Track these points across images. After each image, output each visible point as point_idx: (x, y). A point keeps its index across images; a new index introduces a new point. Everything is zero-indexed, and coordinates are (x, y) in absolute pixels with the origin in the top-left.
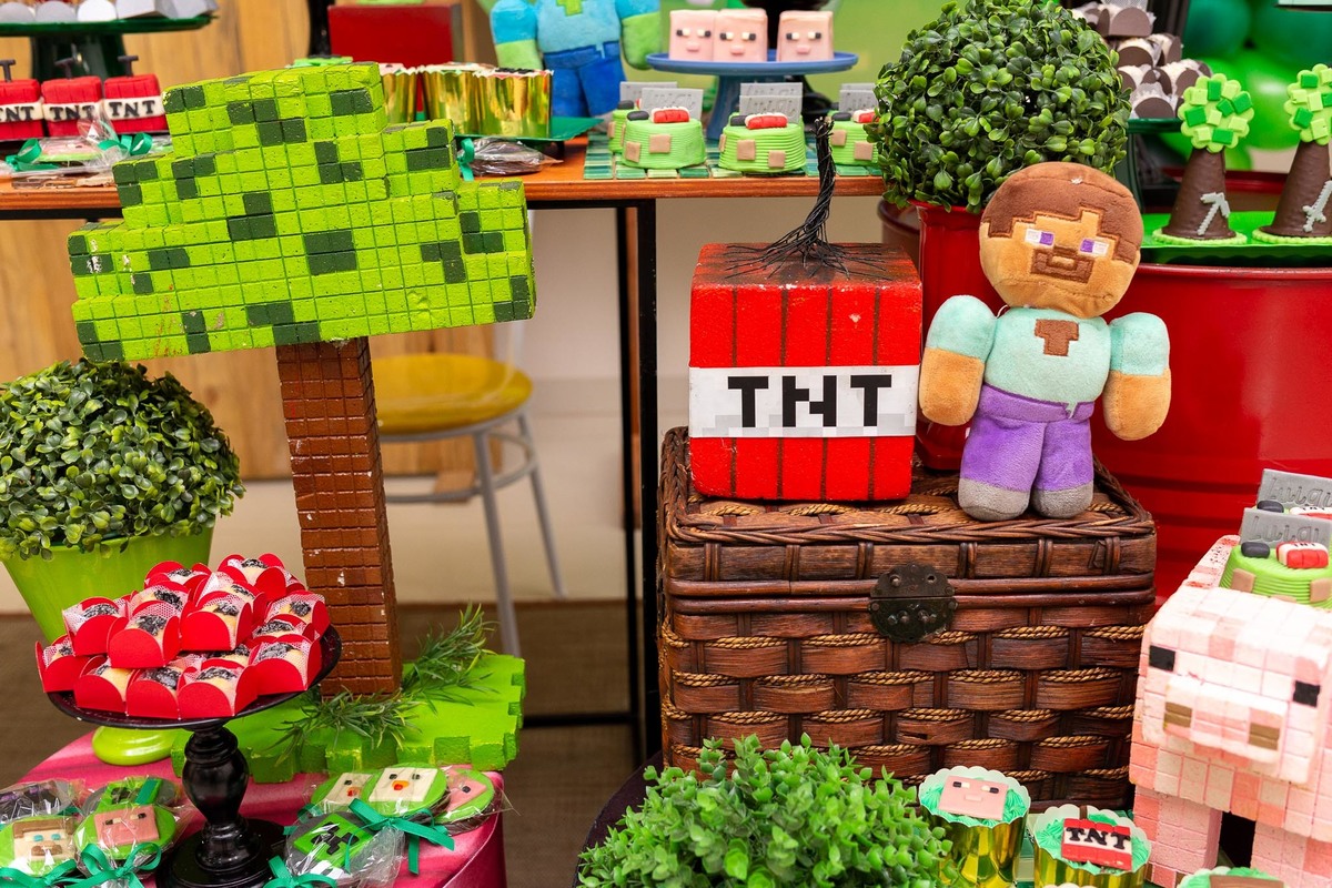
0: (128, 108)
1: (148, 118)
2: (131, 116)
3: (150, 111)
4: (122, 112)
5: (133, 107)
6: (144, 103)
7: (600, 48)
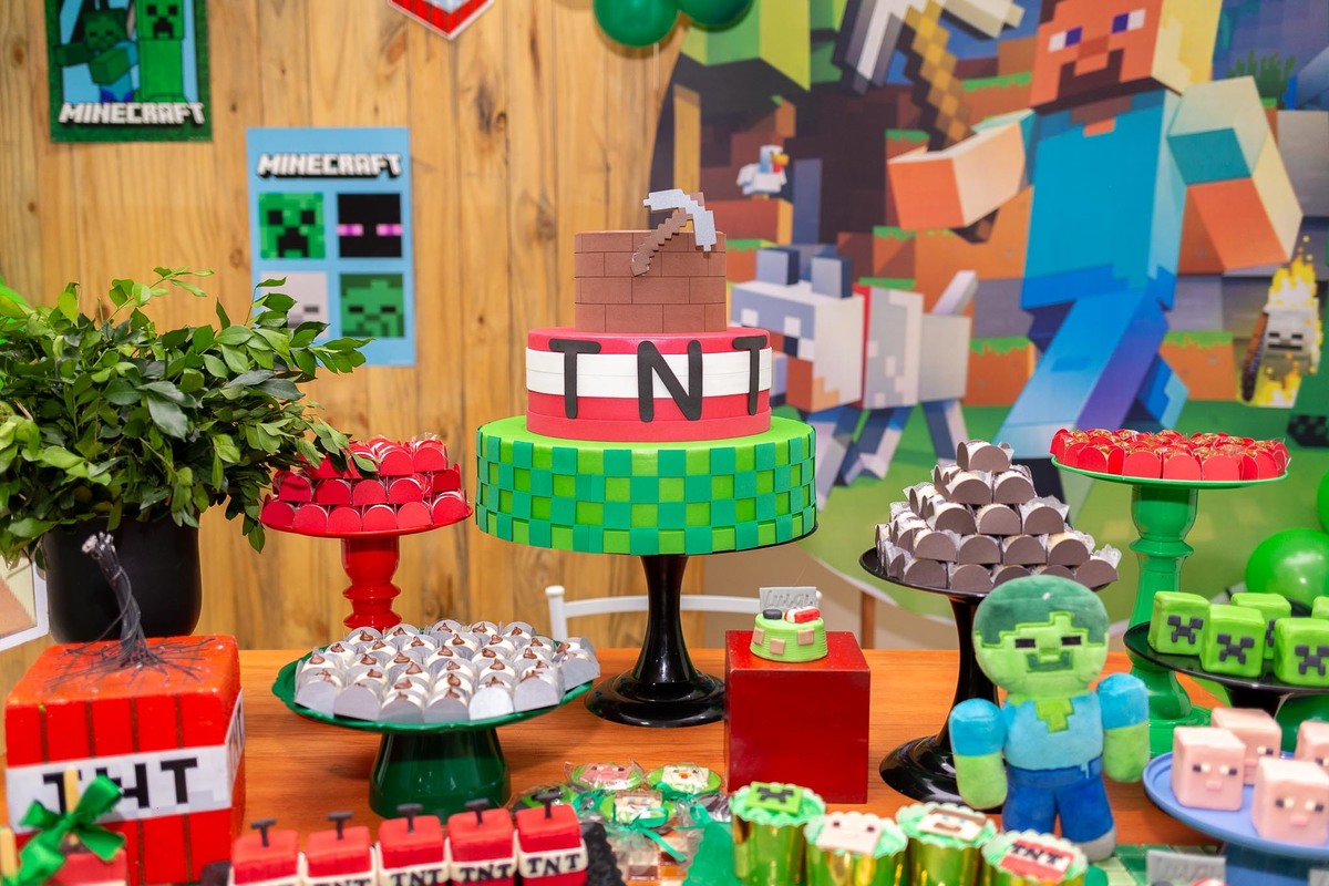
0: (549, 863)
1: (571, 874)
2: (551, 872)
3: (573, 866)
4: (541, 867)
5: (554, 862)
6: (567, 857)
7: (1085, 768)
